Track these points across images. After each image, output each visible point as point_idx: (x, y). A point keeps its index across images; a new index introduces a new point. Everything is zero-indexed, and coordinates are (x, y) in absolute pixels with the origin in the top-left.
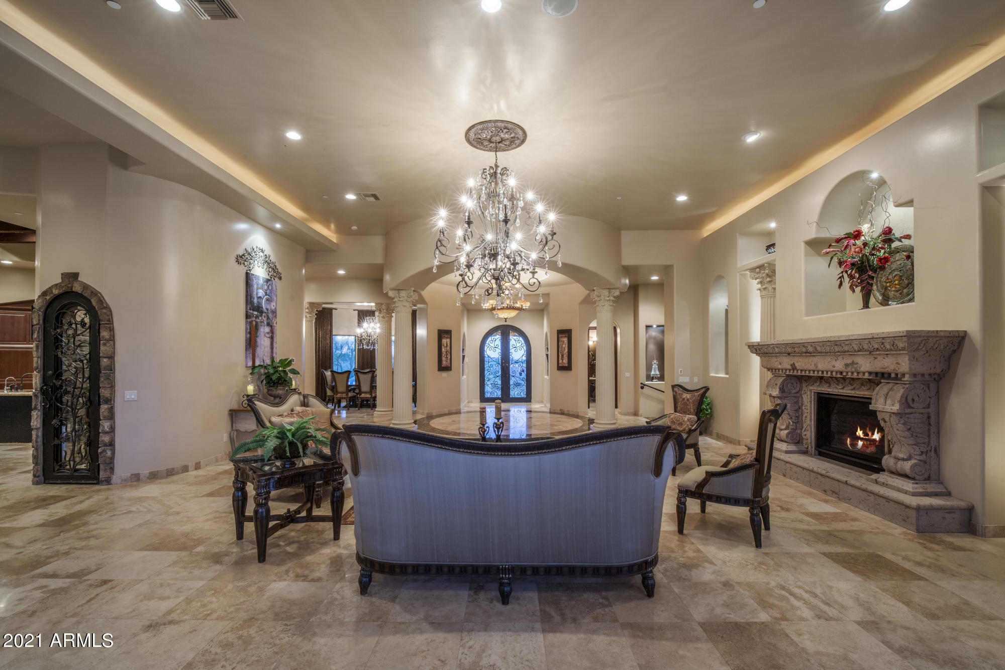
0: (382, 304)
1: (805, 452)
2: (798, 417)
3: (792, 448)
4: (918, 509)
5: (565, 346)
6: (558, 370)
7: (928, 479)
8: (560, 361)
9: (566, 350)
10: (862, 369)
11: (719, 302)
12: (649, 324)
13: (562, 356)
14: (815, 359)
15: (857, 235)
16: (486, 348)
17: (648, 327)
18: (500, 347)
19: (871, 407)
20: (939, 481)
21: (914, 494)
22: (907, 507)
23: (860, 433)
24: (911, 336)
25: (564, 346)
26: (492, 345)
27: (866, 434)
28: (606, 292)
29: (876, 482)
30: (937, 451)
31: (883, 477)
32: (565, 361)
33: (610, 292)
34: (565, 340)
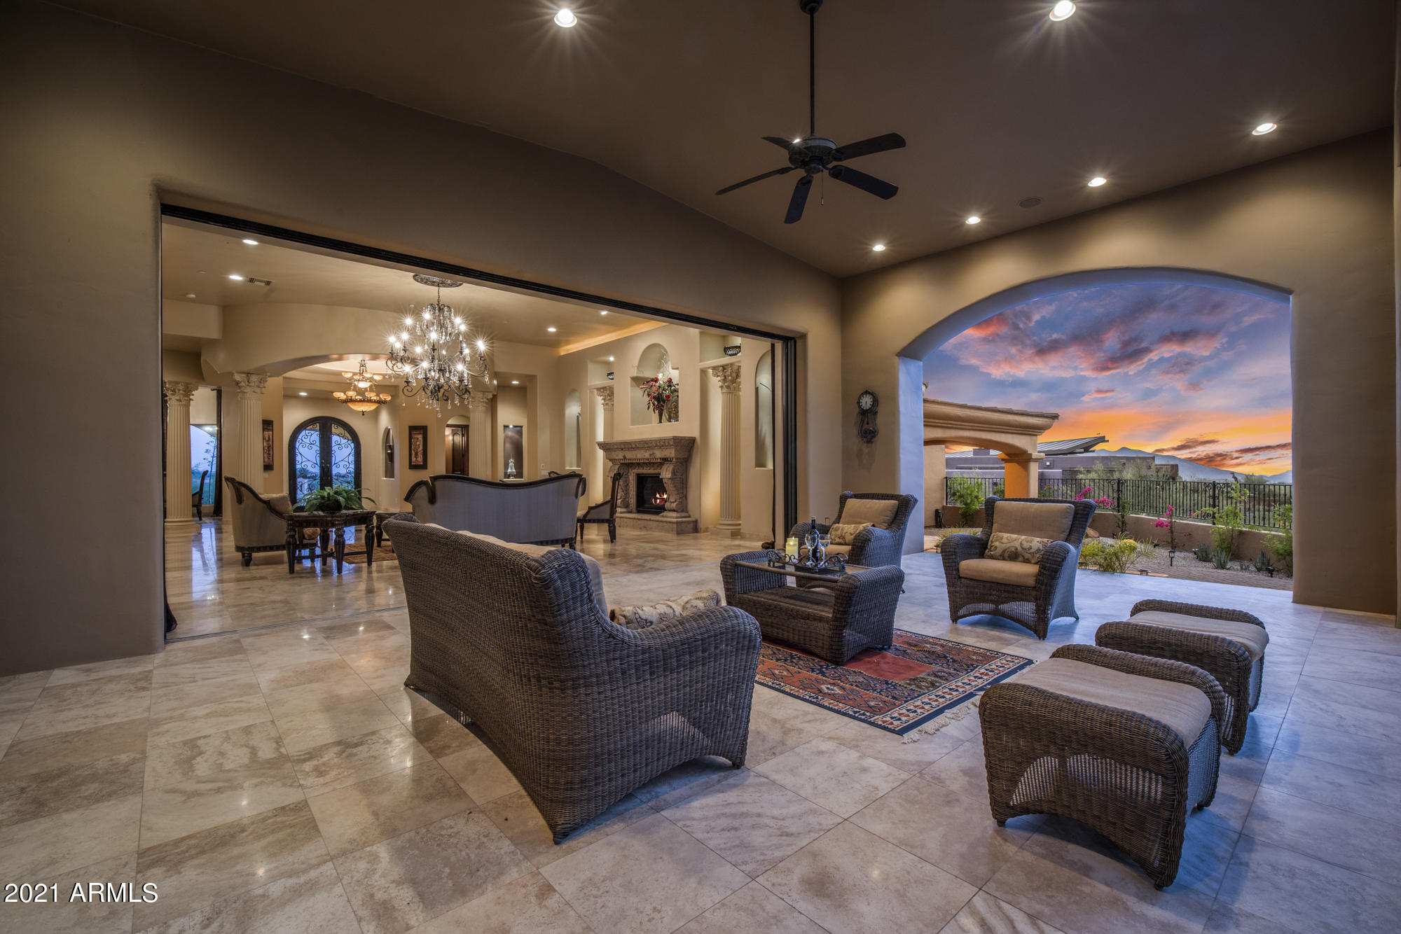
0: (178, 383)
1: (631, 512)
2: (626, 490)
3: (624, 510)
4: (677, 523)
5: (420, 443)
6: (410, 468)
7: (682, 511)
8: (414, 459)
9: (421, 448)
10: (657, 457)
11: (573, 410)
12: (506, 424)
13: (416, 454)
14: (636, 452)
15: (656, 380)
16: (297, 444)
17: (506, 427)
18: (318, 444)
19: (661, 477)
20: (687, 512)
21: (677, 518)
22: (673, 523)
23: (658, 496)
24: (675, 438)
25: (418, 443)
26: (307, 441)
27: (660, 496)
28: (480, 395)
29: (663, 516)
30: (686, 497)
31: (665, 513)
32: (420, 459)
33: (483, 394)
34: (420, 437)
